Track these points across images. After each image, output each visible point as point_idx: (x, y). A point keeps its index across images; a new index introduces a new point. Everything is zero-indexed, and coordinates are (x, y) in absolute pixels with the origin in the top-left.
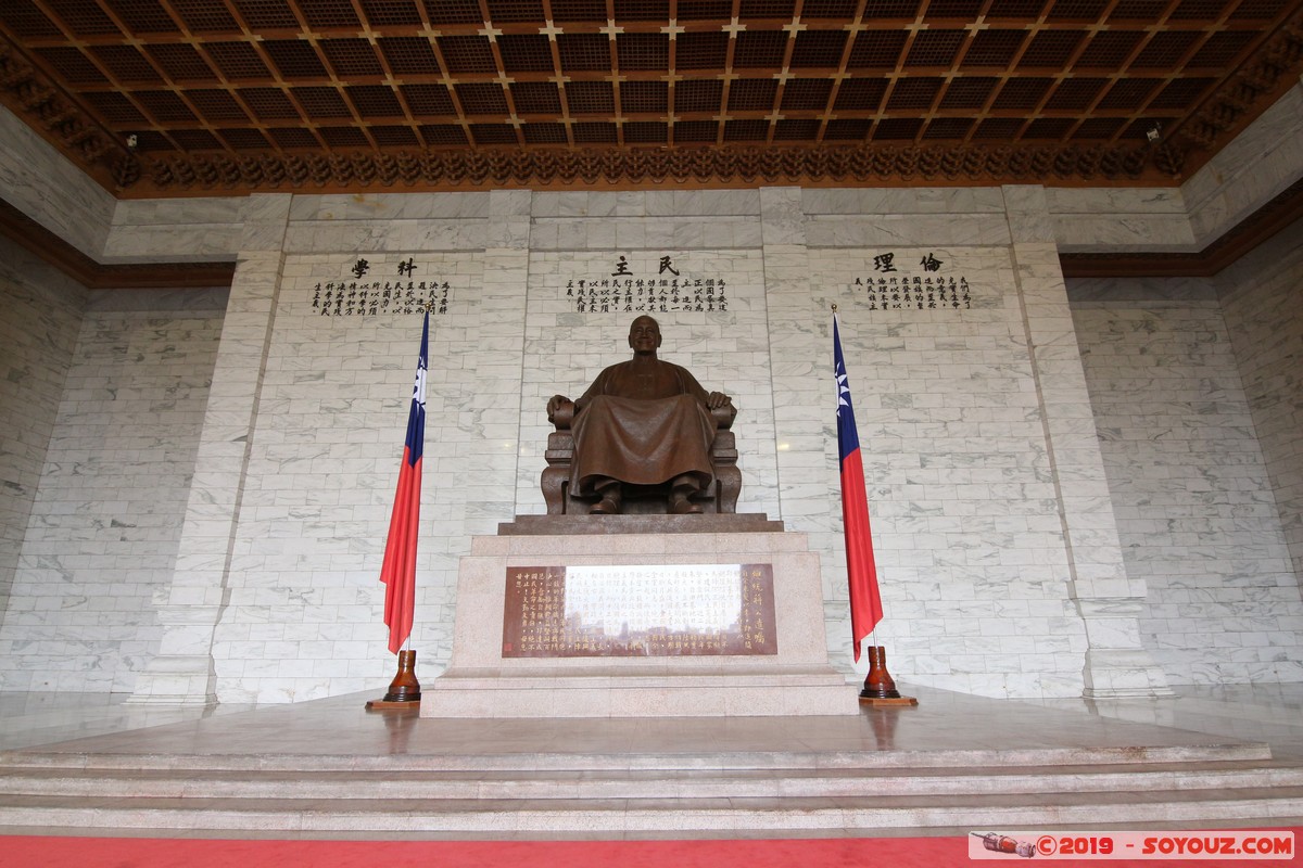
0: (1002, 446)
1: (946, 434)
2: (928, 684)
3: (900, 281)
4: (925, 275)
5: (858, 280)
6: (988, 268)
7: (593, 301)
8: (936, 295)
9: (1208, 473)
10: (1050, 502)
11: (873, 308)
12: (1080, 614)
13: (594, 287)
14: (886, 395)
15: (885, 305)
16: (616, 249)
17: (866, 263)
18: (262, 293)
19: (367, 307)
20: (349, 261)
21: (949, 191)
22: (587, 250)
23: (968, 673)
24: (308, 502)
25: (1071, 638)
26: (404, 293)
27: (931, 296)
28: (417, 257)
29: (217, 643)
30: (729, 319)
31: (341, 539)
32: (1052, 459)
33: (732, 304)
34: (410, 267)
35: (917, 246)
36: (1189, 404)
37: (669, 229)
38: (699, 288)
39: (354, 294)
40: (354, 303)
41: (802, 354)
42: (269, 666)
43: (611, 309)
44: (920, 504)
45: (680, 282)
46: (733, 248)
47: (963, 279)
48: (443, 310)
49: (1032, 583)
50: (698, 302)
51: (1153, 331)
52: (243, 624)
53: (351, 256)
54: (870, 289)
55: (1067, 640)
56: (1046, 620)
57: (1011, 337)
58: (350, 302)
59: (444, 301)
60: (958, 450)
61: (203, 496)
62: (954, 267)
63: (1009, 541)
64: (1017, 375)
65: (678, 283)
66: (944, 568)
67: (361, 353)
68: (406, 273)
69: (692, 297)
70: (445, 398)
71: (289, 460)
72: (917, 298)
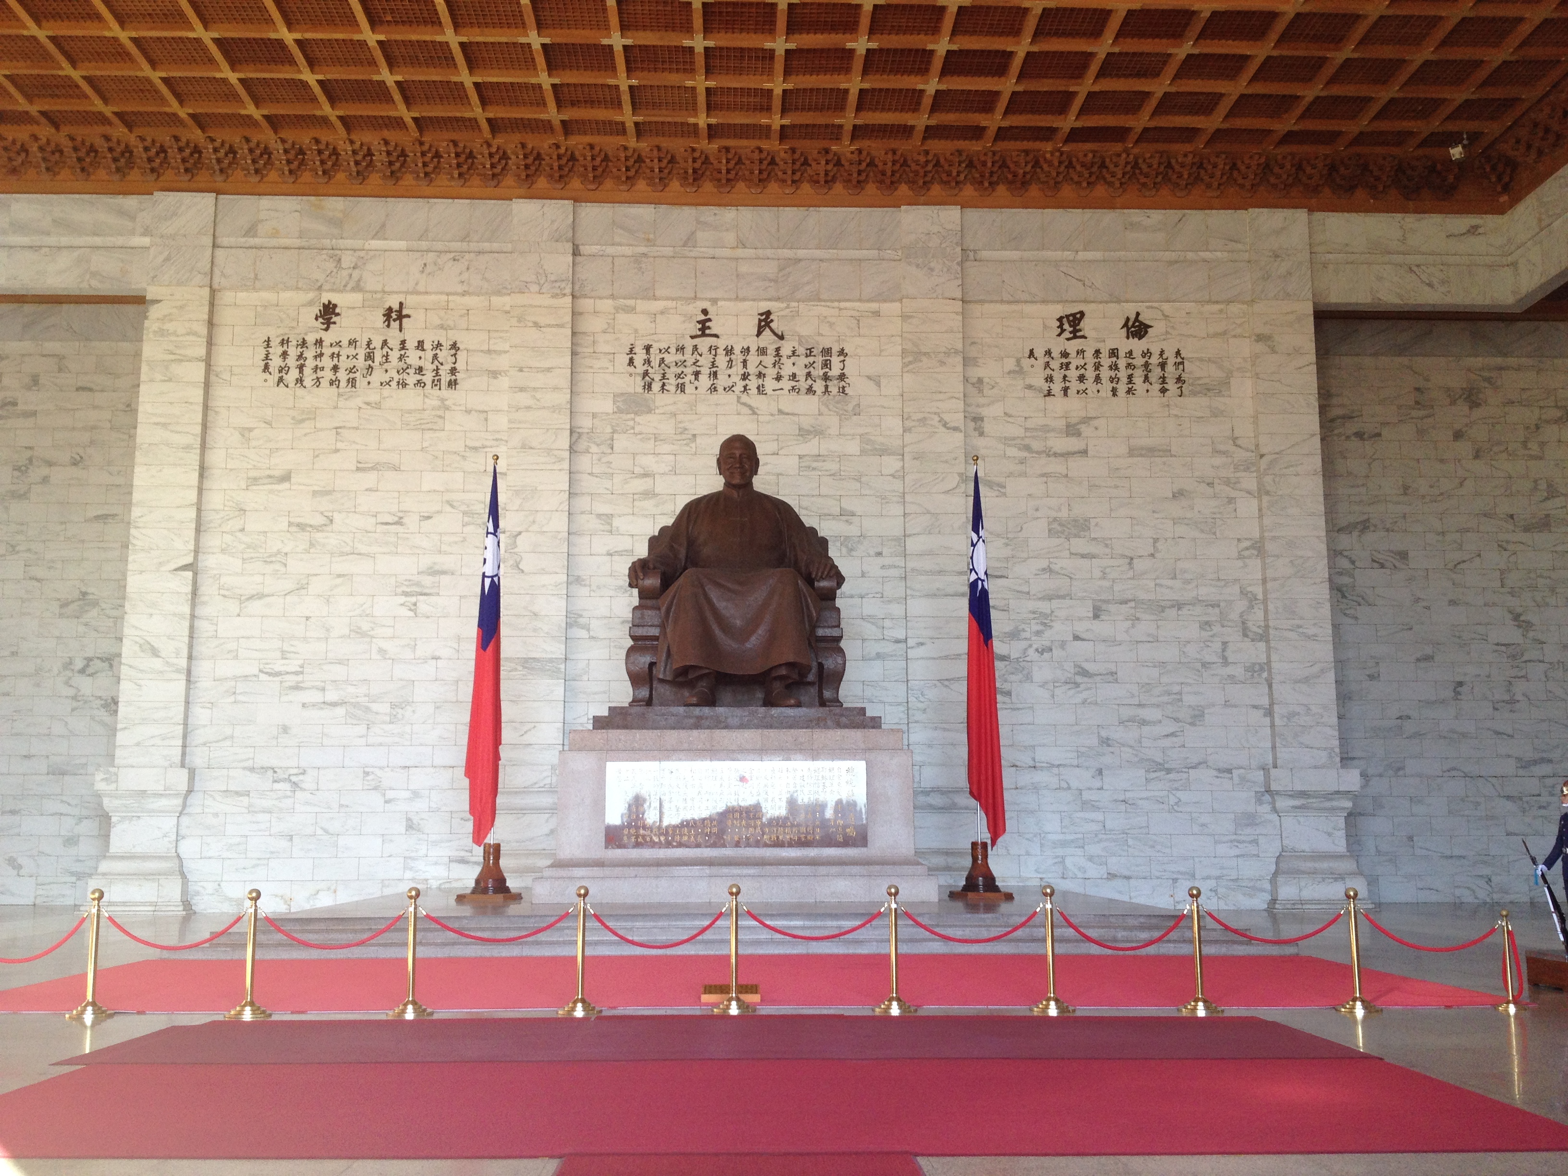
0: (1204, 592)
1: (1131, 574)
2: (1080, 890)
3: (1089, 354)
4: (1126, 344)
5: (1032, 352)
6: (1216, 335)
7: (664, 376)
8: (1138, 375)
9: (1522, 618)
10: (1257, 668)
11: (1049, 394)
12: (1275, 810)
13: (666, 356)
14: (1055, 519)
15: (1065, 390)
16: (695, 298)
17: (1045, 327)
18: (189, 352)
19: (342, 375)
20: (310, 303)
21: (1173, 215)
22: (655, 298)
23: (1128, 878)
24: (284, 655)
25: (1262, 840)
26: (394, 355)
27: (1130, 377)
28: (411, 301)
29: (183, 838)
30: (850, 407)
31: (334, 704)
32: (1266, 612)
33: (857, 385)
34: (401, 317)
35: (1119, 301)
36: (1512, 517)
37: (770, 268)
38: (811, 359)
39: (321, 355)
40: (322, 369)
41: (947, 462)
42: (255, 866)
43: (689, 389)
44: (1088, 666)
45: (786, 351)
46: (860, 300)
47: (1178, 353)
48: (453, 384)
49: (1219, 770)
50: (810, 382)
51: (1478, 405)
52: (216, 815)
53: (311, 295)
54: (1047, 365)
55: (1255, 842)
56: (1232, 816)
57: (1235, 439)
58: (316, 369)
59: (453, 371)
60: (1142, 595)
61: (141, 646)
62: (1167, 333)
63: (1198, 716)
64: (1233, 494)
65: (783, 352)
66: (1111, 749)
67: (340, 445)
68: (395, 325)
69: (801, 373)
70: (465, 513)
71: (251, 598)
72: (1112, 380)
